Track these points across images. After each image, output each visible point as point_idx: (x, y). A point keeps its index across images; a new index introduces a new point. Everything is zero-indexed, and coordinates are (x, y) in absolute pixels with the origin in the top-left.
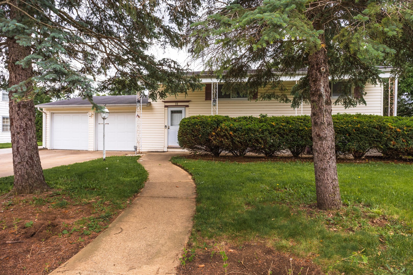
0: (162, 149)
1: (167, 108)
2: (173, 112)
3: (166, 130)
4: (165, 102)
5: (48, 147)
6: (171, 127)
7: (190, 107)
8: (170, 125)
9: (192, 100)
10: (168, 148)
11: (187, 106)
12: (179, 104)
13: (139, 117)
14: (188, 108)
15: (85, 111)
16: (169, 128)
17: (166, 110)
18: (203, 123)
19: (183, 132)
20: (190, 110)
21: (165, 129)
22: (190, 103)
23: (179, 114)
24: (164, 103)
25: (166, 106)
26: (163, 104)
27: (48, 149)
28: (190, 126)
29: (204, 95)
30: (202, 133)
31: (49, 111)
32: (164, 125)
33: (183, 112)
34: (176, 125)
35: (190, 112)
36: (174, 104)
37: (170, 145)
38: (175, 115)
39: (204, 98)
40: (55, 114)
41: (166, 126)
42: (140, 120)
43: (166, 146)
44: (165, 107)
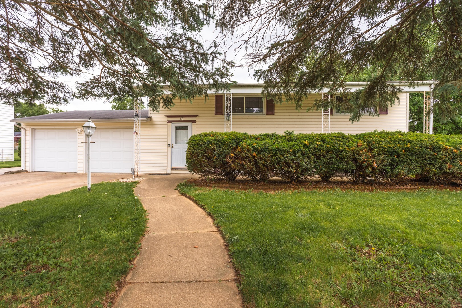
0: (165, 171)
1: (170, 124)
2: (177, 128)
3: (170, 149)
4: (168, 117)
5: (28, 169)
6: (175, 146)
7: (197, 123)
8: (174, 143)
9: (200, 115)
10: (172, 169)
11: (194, 122)
12: (185, 119)
13: (137, 134)
14: (195, 124)
15: (73, 127)
16: (172, 147)
17: (170, 126)
18: (219, 142)
19: (193, 152)
20: (197, 126)
21: (169, 148)
22: (197, 117)
23: (184, 131)
24: (166, 118)
25: (169, 122)
26: (167, 119)
27: (29, 171)
28: (201, 145)
29: (214, 109)
30: (218, 154)
31: (29, 127)
32: (166, 143)
33: (189, 128)
34: (181, 143)
35: (197, 129)
36: (179, 119)
37: (175, 166)
38: (180, 131)
39: (214, 112)
40: (37, 131)
41: (169, 144)
42: (139, 137)
43: (170, 168)
44: (168, 123)
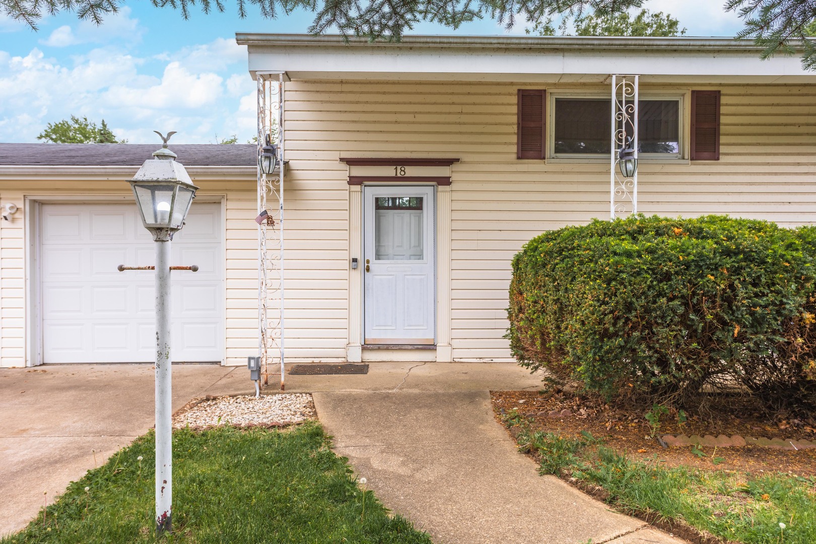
0: (341, 352)
1: (358, 188)
2: (379, 205)
3: (357, 276)
4: (351, 162)
6: (375, 265)
7: (454, 186)
8: (371, 254)
9: (465, 158)
10: (365, 347)
11: (445, 181)
12: (411, 171)
13: (271, 222)
14: (447, 188)
16: (368, 269)
17: (356, 198)
20: (456, 196)
21: (353, 272)
22: (455, 167)
23: (407, 216)
24: (344, 166)
25: (353, 181)
26: (345, 172)
29: (514, 139)
32: (345, 254)
33: (428, 205)
34: (395, 256)
35: (456, 206)
36: (389, 171)
37: (374, 335)
38: (393, 218)
39: (514, 149)
41: (355, 260)
43: (358, 342)
44: (350, 183)
